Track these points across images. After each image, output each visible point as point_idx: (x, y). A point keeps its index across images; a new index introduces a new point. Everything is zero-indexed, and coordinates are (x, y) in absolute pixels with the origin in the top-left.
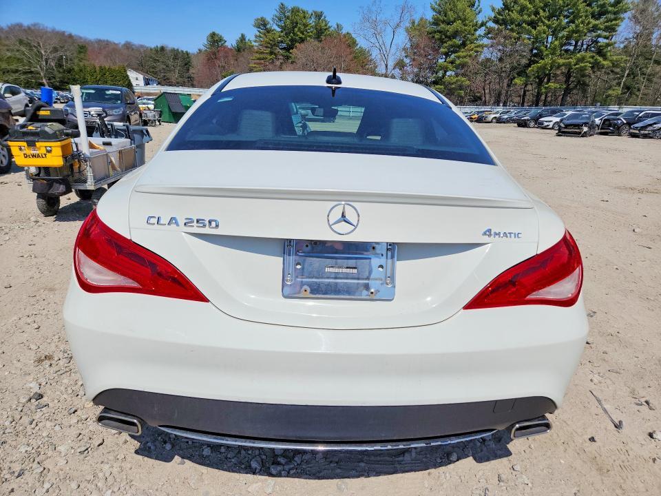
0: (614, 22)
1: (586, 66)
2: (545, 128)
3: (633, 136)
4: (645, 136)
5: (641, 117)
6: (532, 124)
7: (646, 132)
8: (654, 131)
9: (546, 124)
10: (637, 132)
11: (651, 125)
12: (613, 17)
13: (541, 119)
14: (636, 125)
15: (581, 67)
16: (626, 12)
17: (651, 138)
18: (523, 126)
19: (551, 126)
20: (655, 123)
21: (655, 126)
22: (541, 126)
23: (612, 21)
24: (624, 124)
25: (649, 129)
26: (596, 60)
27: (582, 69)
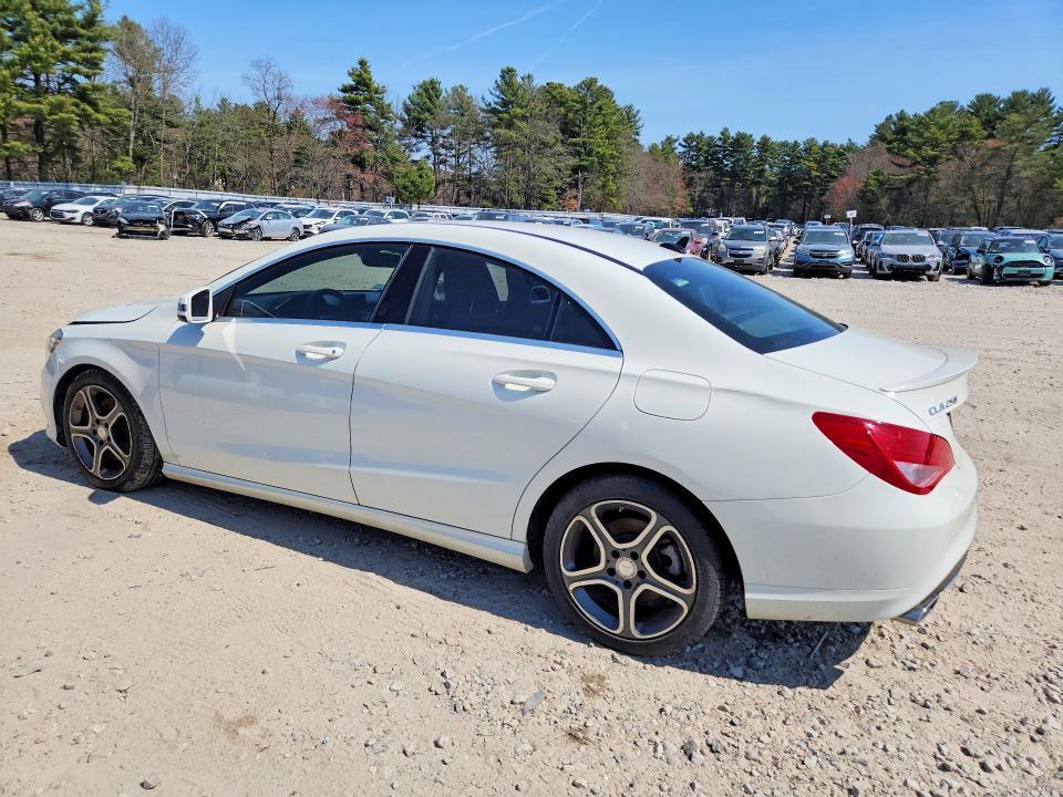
0: (94, 54)
1: (70, 119)
2: (69, 222)
3: (224, 236)
4: (242, 237)
5: (223, 210)
6: (39, 215)
7: (241, 232)
8: (251, 230)
9: (68, 216)
10: (229, 231)
11: (245, 222)
12: (89, 44)
13: (55, 208)
14: (225, 221)
15: (63, 119)
16: (107, 40)
17: (250, 239)
18: (19, 219)
19: (78, 220)
20: (249, 220)
21: (250, 222)
22: (59, 218)
23: (90, 52)
24: (205, 220)
25: (245, 226)
26: (83, 110)
27: (63, 124)
